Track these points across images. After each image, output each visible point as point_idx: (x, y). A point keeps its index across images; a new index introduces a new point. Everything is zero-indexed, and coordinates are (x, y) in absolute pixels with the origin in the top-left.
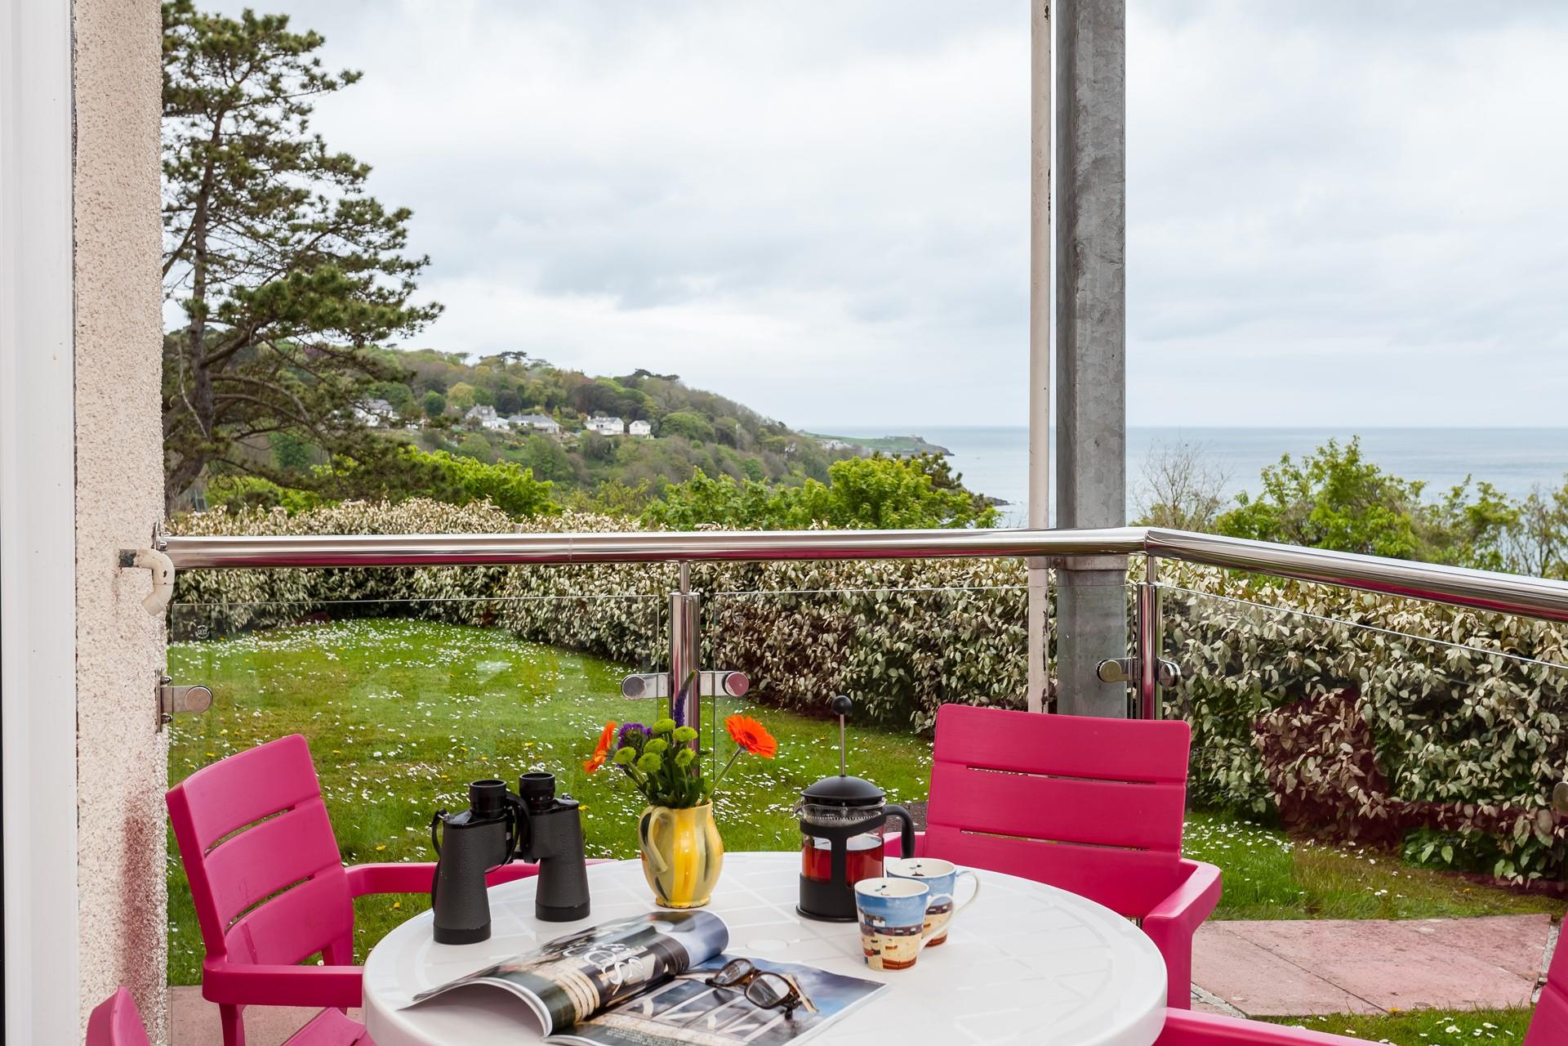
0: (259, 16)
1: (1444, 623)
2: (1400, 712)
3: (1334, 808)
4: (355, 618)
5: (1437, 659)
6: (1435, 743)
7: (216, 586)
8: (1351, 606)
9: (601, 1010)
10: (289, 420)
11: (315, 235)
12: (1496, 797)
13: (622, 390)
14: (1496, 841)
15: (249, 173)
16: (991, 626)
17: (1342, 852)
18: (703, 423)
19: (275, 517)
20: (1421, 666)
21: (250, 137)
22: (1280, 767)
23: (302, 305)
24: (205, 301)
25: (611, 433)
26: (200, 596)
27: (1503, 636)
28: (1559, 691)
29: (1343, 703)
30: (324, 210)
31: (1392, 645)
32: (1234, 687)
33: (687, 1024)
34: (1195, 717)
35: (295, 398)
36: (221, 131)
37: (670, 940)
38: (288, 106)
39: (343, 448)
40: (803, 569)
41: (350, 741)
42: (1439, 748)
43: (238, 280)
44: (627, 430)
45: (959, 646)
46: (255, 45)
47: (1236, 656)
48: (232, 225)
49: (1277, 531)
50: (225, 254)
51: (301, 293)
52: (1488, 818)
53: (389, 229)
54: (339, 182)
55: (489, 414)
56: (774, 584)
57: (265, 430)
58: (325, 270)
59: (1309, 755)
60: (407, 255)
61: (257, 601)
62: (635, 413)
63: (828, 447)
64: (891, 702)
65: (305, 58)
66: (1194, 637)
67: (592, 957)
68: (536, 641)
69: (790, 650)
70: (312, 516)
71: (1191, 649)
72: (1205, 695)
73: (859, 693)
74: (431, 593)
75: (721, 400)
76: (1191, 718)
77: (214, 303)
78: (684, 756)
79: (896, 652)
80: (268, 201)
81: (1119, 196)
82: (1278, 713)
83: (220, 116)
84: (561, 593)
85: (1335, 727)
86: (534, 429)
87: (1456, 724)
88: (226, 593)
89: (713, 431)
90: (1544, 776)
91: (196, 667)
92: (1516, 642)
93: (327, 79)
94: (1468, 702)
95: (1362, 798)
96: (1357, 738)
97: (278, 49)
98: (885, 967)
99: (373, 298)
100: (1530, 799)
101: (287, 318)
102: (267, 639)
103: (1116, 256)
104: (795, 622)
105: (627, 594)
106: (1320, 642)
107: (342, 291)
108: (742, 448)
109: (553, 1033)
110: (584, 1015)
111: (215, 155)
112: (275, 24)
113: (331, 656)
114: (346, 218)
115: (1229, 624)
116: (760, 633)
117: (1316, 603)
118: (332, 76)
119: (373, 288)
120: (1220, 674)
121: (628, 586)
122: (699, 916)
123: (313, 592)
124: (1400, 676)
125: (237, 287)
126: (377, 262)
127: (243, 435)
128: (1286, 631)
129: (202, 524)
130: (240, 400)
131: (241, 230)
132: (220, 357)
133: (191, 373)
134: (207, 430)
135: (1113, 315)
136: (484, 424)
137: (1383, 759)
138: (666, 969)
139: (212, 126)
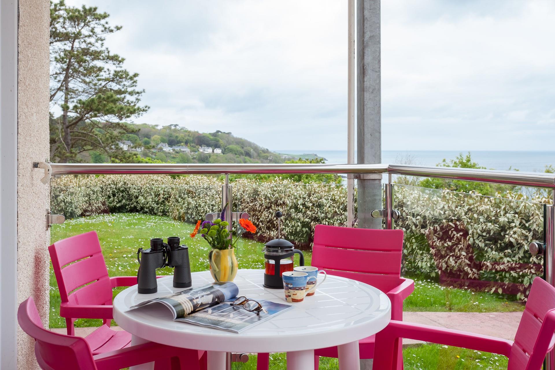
0: (87, 7)
1: (498, 209)
2: (483, 240)
3: (460, 275)
4: (118, 213)
5: (495, 222)
6: (495, 251)
7: (70, 201)
8: (465, 204)
9: (193, 312)
10: (96, 147)
11: (106, 82)
12: (517, 270)
13: (212, 137)
14: (517, 286)
15: (84, 61)
16: (338, 213)
17: (462, 290)
18: (240, 149)
19: (91, 178)
20: (490, 224)
21: (84, 49)
22: (440, 261)
23: (101, 106)
24: (68, 105)
25: (208, 153)
26: (65, 204)
27: (519, 213)
28: (539, 232)
29: (462, 238)
30: (109, 74)
31: (480, 217)
32: (424, 233)
33: (223, 316)
34: (410, 243)
35: (99, 139)
36: (74, 47)
37: (218, 290)
38: (97, 38)
39: (115, 156)
40: (273, 194)
41: (115, 251)
42: (497, 253)
43: (79, 98)
44: (213, 151)
45: (327, 220)
46: (86, 17)
47: (425, 222)
48: (78, 79)
49: (442, 186)
50: (75, 89)
51: (101, 102)
52: (514, 278)
53: (131, 80)
54: (114, 64)
55: (165, 146)
56: (263, 199)
57: (88, 150)
58: (109, 94)
59: (451, 256)
60: (137, 89)
61: (85, 206)
62: (216, 146)
63: (284, 157)
64: (303, 240)
65: (103, 21)
66: (410, 215)
67: (191, 294)
68: (180, 220)
69: (268, 222)
70: (104, 177)
71: (409, 219)
72: (413, 236)
73: (292, 237)
74: (144, 204)
75: (246, 141)
76: (409, 244)
77: (71, 105)
78: (224, 231)
79: (305, 222)
80: (90, 71)
81: (378, 49)
82: (440, 242)
83: (74, 41)
84: (189, 204)
85: (460, 246)
86: (181, 151)
87: (503, 244)
88: (74, 203)
89: (243, 152)
90: (535, 263)
91: (63, 228)
92: (524, 215)
93: (111, 29)
94: (507, 236)
95: (470, 271)
96: (468, 250)
97: (94, 18)
98: (292, 301)
99: (126, 104)
100: (529, 271)
101: (96, 110)
102: (88, 219)
103: (377, 70)
104: (270, 212)
105: (212, 203)
106: (454, 216)
107: (115, 101)
108: (253, 158)
109: (177, 318)
110: (188, 313)
111: (72, 55)
112: (93, 10)
113: (109, 224)
114: (117, 76)
115: (422, 211)
116: (258, 216)
117: (453, 202)
118: (112, 28)
119: (125, 100)
120: (419, 228)
121: (212, 201)
122: (229, 283)
123: (104, 204)
124: (483, 228)
125: (79, 100)
126: (127, 92)
127: (81, 152)
128: (442, 212)
129: (66, 179)
130: (80, 139)
131: (81, 81)
132: (73, 124)
133: (63, 130)
134: (68, 150)
135: (377, 91)
136: (164, 149)
137: (477, 258)
138: (217, 300)
139: (71, 45)
